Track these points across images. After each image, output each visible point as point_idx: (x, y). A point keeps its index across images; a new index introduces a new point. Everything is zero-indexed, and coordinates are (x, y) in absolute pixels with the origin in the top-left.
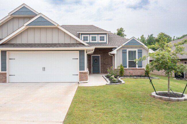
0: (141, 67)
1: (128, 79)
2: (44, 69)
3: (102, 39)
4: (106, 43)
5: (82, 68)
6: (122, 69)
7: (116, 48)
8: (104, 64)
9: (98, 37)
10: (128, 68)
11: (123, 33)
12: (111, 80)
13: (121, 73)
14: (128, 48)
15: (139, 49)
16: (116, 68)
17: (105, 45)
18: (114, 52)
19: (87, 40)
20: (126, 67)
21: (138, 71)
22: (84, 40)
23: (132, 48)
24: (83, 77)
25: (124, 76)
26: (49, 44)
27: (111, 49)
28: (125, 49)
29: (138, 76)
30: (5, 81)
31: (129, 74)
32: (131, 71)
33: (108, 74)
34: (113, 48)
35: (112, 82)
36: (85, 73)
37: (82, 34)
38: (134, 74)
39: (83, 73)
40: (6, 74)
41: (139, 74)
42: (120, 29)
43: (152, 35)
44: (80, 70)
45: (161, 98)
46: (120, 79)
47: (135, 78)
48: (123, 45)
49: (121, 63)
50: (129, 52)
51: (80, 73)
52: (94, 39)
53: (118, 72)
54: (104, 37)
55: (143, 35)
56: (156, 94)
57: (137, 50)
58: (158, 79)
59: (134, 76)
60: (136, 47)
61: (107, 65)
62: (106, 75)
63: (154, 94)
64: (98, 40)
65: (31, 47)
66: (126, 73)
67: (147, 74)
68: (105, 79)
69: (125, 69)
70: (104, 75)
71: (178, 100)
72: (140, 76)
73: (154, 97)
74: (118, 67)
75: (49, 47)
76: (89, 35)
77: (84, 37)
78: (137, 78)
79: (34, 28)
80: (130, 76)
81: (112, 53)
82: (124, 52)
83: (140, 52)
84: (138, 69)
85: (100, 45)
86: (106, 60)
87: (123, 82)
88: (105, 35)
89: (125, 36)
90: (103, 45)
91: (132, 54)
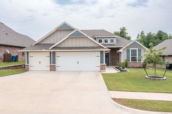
0: (141, 61)
1: (131, 69)
2: (78, 63)
3: (112, 41)
4: (115, 44)
5: (102, 62)
6: (126, 62)
7: (122, 48)
8: (113, 59)
9: (109, 40)
10: (130, 61)
11: (125, 31)
12: (120, 69)
13: (126, 65)
14: (131, 47)
15: (139, 48)
16: (122, 62)
17: (115, 46)
18: (121, 50)
19: (101, 42)
20: (129, 61)
21: (138, 64)
22: (99, 42)
23: (134, 47)
24: (102, 68)
25: (128, 68)
26: (82, 47)
27: (118, 49)
28: (129, 48)
29: (138, 67)
30: (55, 70)
31: (131, 66)
32: (133, 64)
33: (117, 66)
34: (120, 48)
35: (121, 71)
36: (104, 65)
37: (98, 38)
38: (135, 66)
39: (103, 65)
40: (55, 66)
41: (139, 66)
42: (123, 28)
43: (150, 33)
44: (101, 63)
45: (150, 79)
46: (125, 69)
47: (136, 69)
48: (127, 46)
49: (126, 58)
50: (132, 50)
51: (101, 65)
52: (106, 41)
53: (124, 64)
54: (113, 40)
55: (143, 31)
56: (148, 77)
57: (137, 49)
58: (152, 69)
59: (135, 68)
60: (136, 47)
61: (115, 59)
62: (115, 67)
63: (147, 77)
64: (109, 42)
65: (71, 49)
66: (129, 65)
67: (144, 67)
68: (116, 70)
69: (128, 63)
70: (114, 67)
71: (159, 80)
72: (140, 68)
73: (147, 78)
74: (124, 61)
75: (82, 49)
76: (103, 39)
77: (99, 40)
78: (137, 69)
79: (72, 38)
80: (133, 68)
81: (119, 51)
82: (128, 51)
83: (140, 51)
84: (138, 63)
85: (111, 46)
86: (114, 56)
87: (128, 71)
88: (114, 39)
89: (127, 34)
90: (113, 46)
91: (134, 52)
